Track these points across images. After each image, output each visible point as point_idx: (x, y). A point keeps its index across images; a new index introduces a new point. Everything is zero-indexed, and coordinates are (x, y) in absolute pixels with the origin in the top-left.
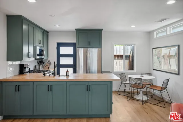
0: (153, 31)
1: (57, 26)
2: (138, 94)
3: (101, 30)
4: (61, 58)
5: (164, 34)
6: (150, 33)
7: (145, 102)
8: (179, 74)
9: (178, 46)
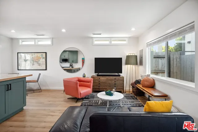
0: (18, 39)
5: (33, 43)
6: (12, 40)
8: (46, 70)
9: (46, 53)
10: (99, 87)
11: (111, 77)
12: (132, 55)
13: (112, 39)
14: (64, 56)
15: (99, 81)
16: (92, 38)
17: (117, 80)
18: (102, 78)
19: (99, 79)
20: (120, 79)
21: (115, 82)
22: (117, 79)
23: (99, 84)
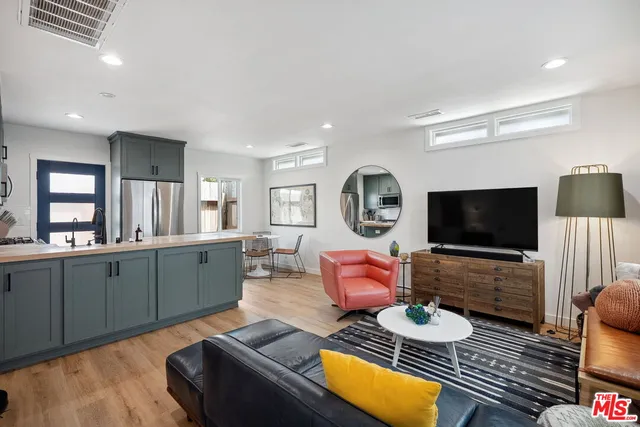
0: (270, 159)
1: (74, 116)
2: (252, 268)
3: (183, 144)
4: (53, 206)
5: (292, 165)
6: (264, 163)
7: (271, 278)
8: (315, 226)
9: (315, 185)
10: (435, 288)
11: (483, 261)
12: (584, 171)
13: (496, 120)
14: (389, 189)
15: (438, 271)
16: (423, 128)
17: (507, 277)
18: (447, 261)
19: (438, 262)
20: (518, 272)
21: (496, 280)
22: (505, 271)
23: (437, 279)
